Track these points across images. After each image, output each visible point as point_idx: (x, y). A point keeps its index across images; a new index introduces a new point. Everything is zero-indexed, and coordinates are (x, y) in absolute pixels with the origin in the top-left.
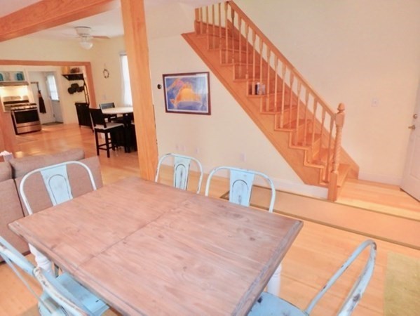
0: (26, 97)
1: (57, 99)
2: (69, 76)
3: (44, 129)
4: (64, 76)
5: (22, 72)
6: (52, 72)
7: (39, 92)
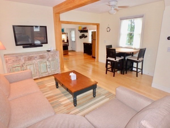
0: (64, 39)
1: (74, 40)
2: (81, 30)
3: (69, 53)
4: (79, 30)
5: (64, 28)
6: (74, 29)
7: (67, 37)
